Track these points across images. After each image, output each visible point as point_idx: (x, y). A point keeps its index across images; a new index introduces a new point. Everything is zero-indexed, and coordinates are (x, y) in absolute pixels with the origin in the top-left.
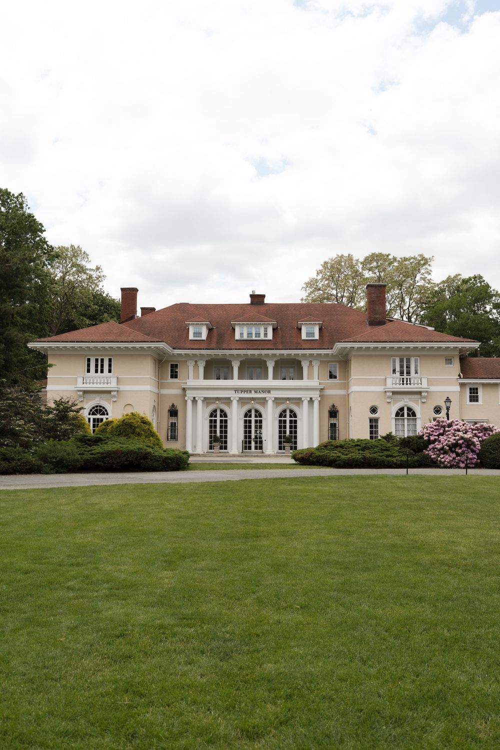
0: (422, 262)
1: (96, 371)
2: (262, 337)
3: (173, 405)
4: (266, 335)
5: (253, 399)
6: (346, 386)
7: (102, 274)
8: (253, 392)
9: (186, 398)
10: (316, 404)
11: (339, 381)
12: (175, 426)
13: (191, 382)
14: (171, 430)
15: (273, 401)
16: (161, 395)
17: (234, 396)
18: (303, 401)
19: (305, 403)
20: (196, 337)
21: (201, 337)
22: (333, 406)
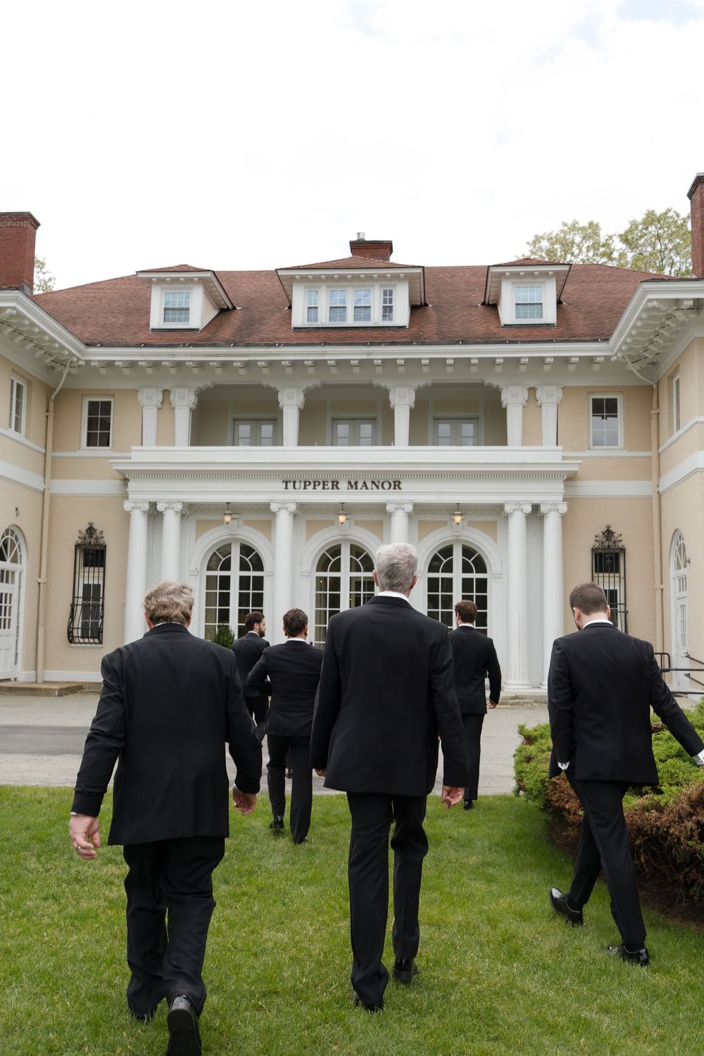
2: (376, 319)
3: (91, 530)
4: (388, 310)
5: (343, 508)
6: (653, 468)
8: (343, 485)
9: (127, 506)
10: (552, 525)
11: (625, 453)
12: (97, 598)
13: (146, 454)
14: (85, 607)
15: (410, 516)
16: (52, 496)
17: (283, 499)
18: (507, 517)
19: (517, 524)
20: (174, 320)
21: (187, 319)
22: (609, 533)
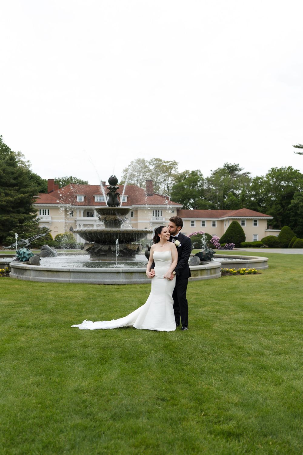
0: (175, 163)
1: (43, 214)
6: (137, 220)
7: (30, 164)
9: (76, 224)
11: (134, 218)
13: (78, 218)
16: (67, 223)
21: (82, 200)
